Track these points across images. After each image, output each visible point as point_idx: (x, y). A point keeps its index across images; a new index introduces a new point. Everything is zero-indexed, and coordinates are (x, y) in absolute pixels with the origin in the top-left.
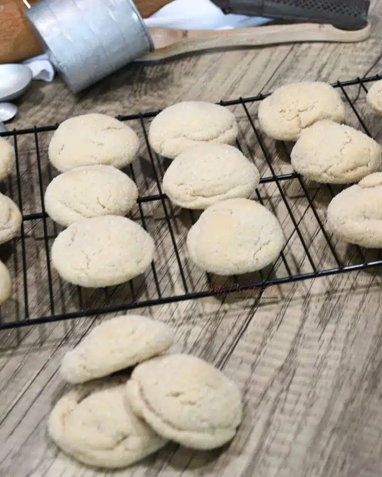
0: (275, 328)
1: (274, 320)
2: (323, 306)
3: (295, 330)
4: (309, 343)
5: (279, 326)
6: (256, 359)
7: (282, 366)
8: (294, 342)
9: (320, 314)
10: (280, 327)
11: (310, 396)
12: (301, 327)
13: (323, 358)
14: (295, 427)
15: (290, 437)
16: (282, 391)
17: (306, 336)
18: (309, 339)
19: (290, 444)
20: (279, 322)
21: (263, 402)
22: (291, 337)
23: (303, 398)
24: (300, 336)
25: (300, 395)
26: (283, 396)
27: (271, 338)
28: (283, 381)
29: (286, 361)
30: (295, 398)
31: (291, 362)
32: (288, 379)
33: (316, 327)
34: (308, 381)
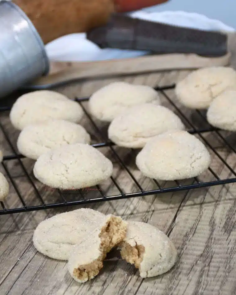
0: (191, 236)
1: (189, 231)
2: (226, 223)
3: (207, 236)
4: (220, 242)
5: (193, 235)
6: (181, 252)
7: (202, 255)
8: (208, 242)
9: (224, 227)
10: (195, 235)
11: (227, 267)
12: (211, 234)
13: (232, 249)
14: (219, 283)
15: (217, 288)
16: (205, 266)
17: (216, 238)
18: (219, 240)
19: (218, 291)
20: (193, 232)
21: (192, 272)
22: (205, 240)
23: (222, 269)
24: (212, 239)
25: (219, 267)
26: (206, 268)
27: (189, 241)
28: (204, 262)
29: (204, 252)
30: (215, 269)
31: (208, 252)
32: (208, 260)
33: (223, 234)
34: (224, 260)
